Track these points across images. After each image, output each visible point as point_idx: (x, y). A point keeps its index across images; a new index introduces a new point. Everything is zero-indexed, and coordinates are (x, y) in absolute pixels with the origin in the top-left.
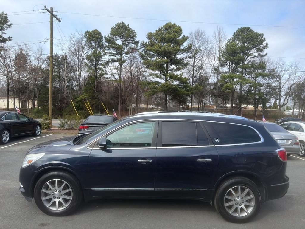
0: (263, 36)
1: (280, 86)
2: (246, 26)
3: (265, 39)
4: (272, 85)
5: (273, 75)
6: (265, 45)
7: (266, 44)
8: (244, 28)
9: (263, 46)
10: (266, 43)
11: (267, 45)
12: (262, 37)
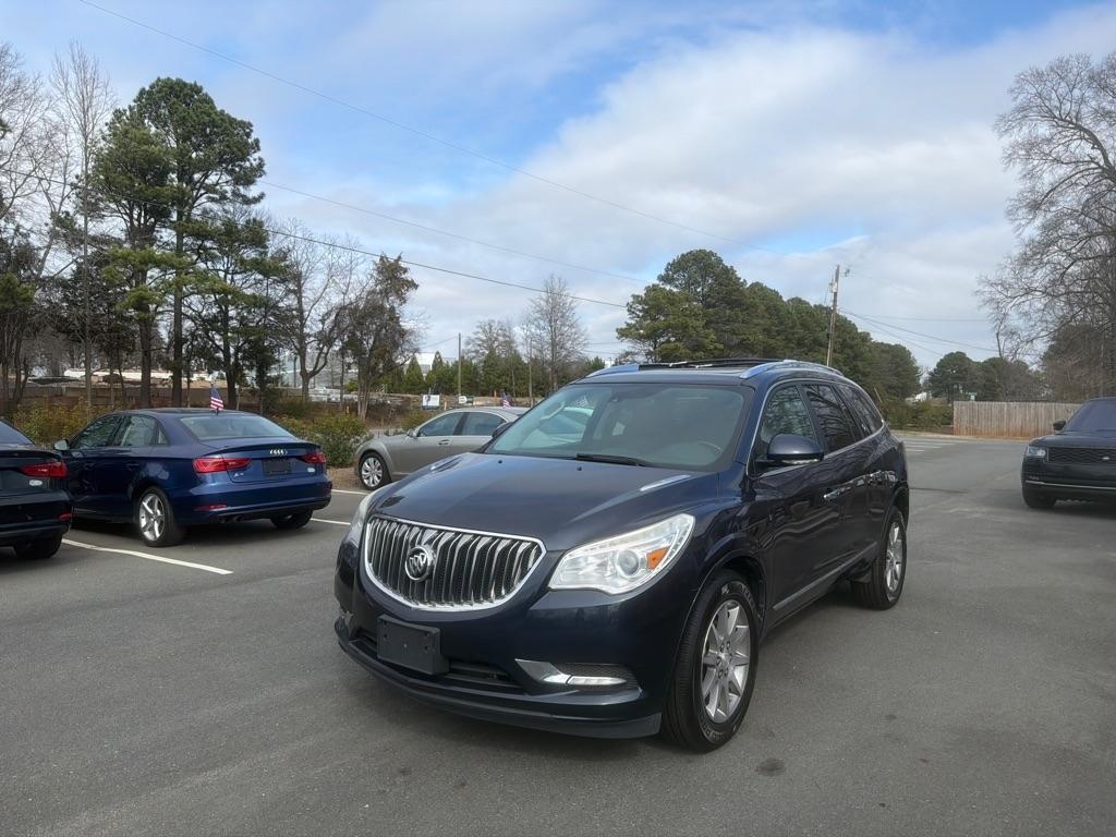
0: (251, 131)
1: (301, 311)
2: (189, 80)
3: (257, 141)
4: (281, 305)
5: (283, 271)
6: (255, 163)
7: (258, 161)
8: (181, 85)
9: (248, 164)
10: (260, 159)
11: (261, 165)
12: (248, 135)
